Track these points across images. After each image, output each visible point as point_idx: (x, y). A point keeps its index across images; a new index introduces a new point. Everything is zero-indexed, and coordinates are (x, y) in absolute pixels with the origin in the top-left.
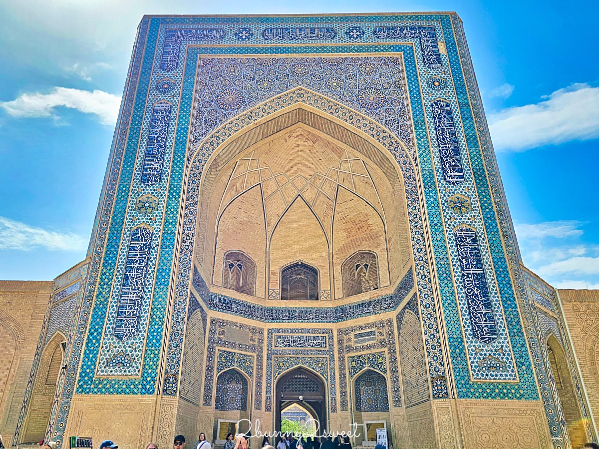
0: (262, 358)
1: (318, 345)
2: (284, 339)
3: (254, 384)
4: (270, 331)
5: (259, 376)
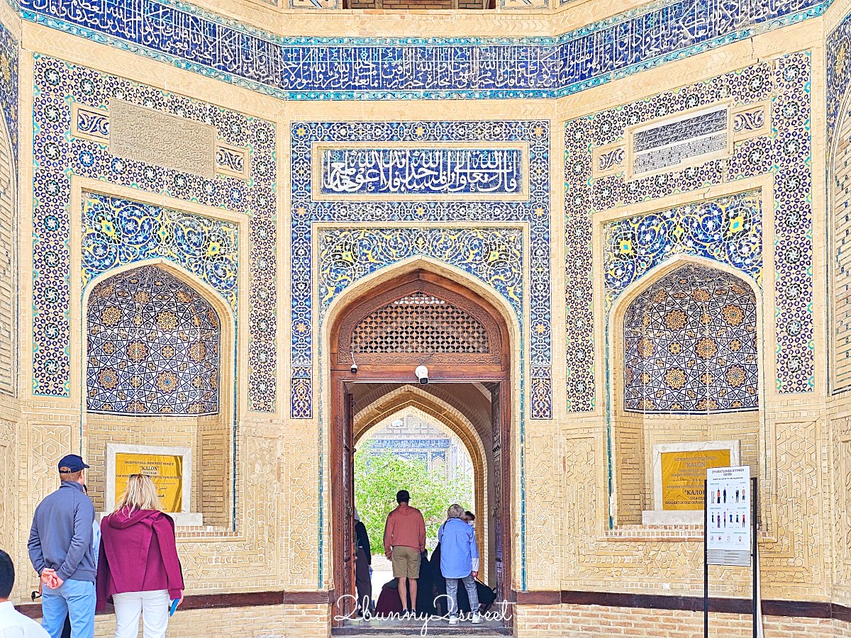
0: (271, 230)
1: (487, 186)
2: (354, 161)
3: (245, 324)
4: (301, 132)
5: (263, 295)
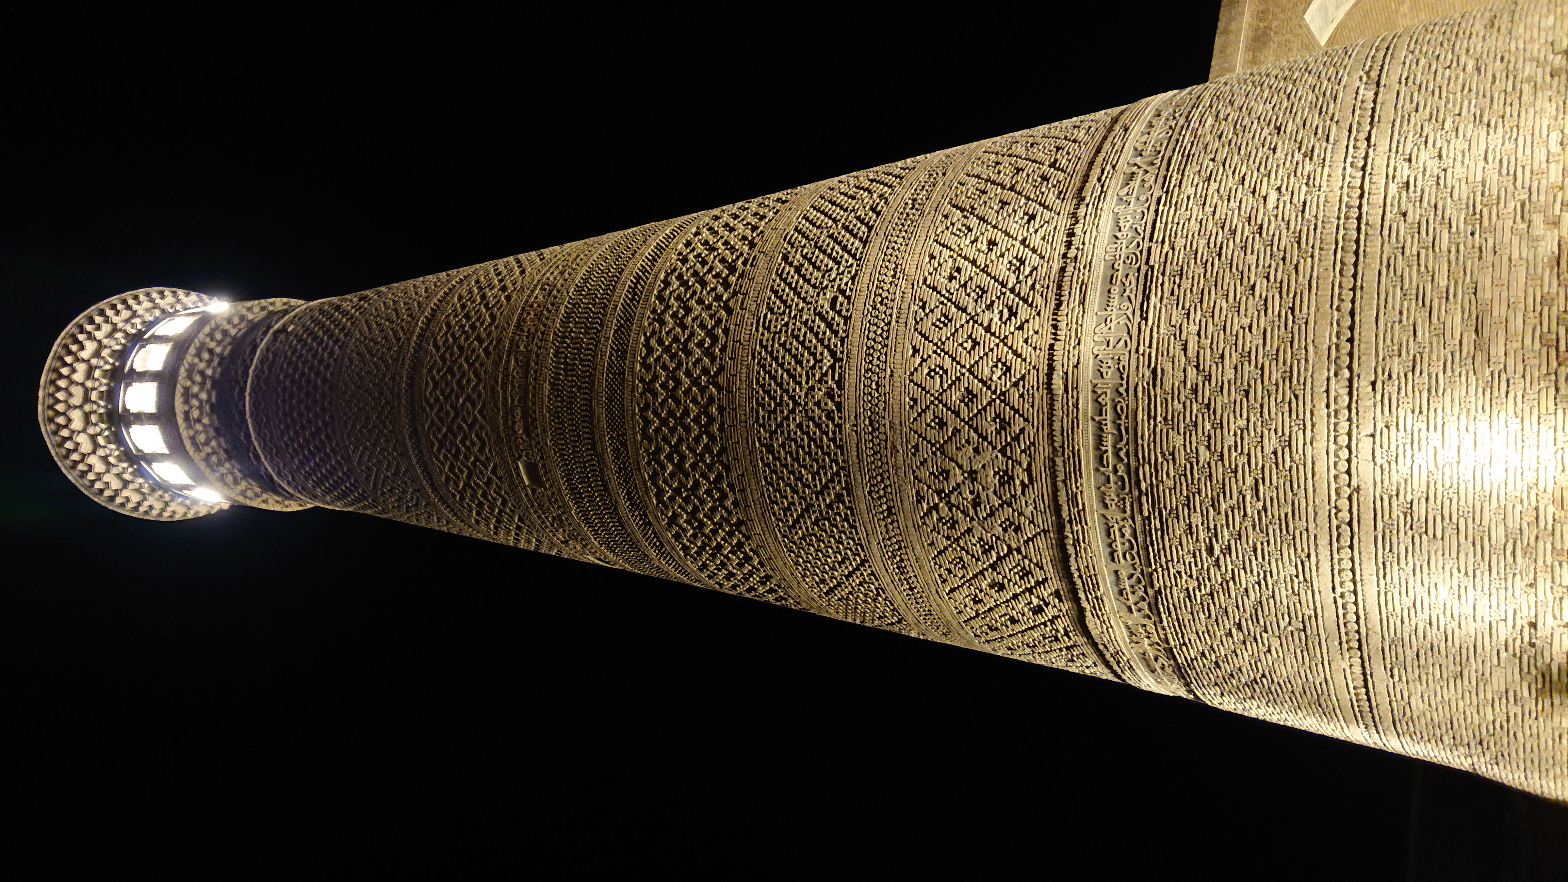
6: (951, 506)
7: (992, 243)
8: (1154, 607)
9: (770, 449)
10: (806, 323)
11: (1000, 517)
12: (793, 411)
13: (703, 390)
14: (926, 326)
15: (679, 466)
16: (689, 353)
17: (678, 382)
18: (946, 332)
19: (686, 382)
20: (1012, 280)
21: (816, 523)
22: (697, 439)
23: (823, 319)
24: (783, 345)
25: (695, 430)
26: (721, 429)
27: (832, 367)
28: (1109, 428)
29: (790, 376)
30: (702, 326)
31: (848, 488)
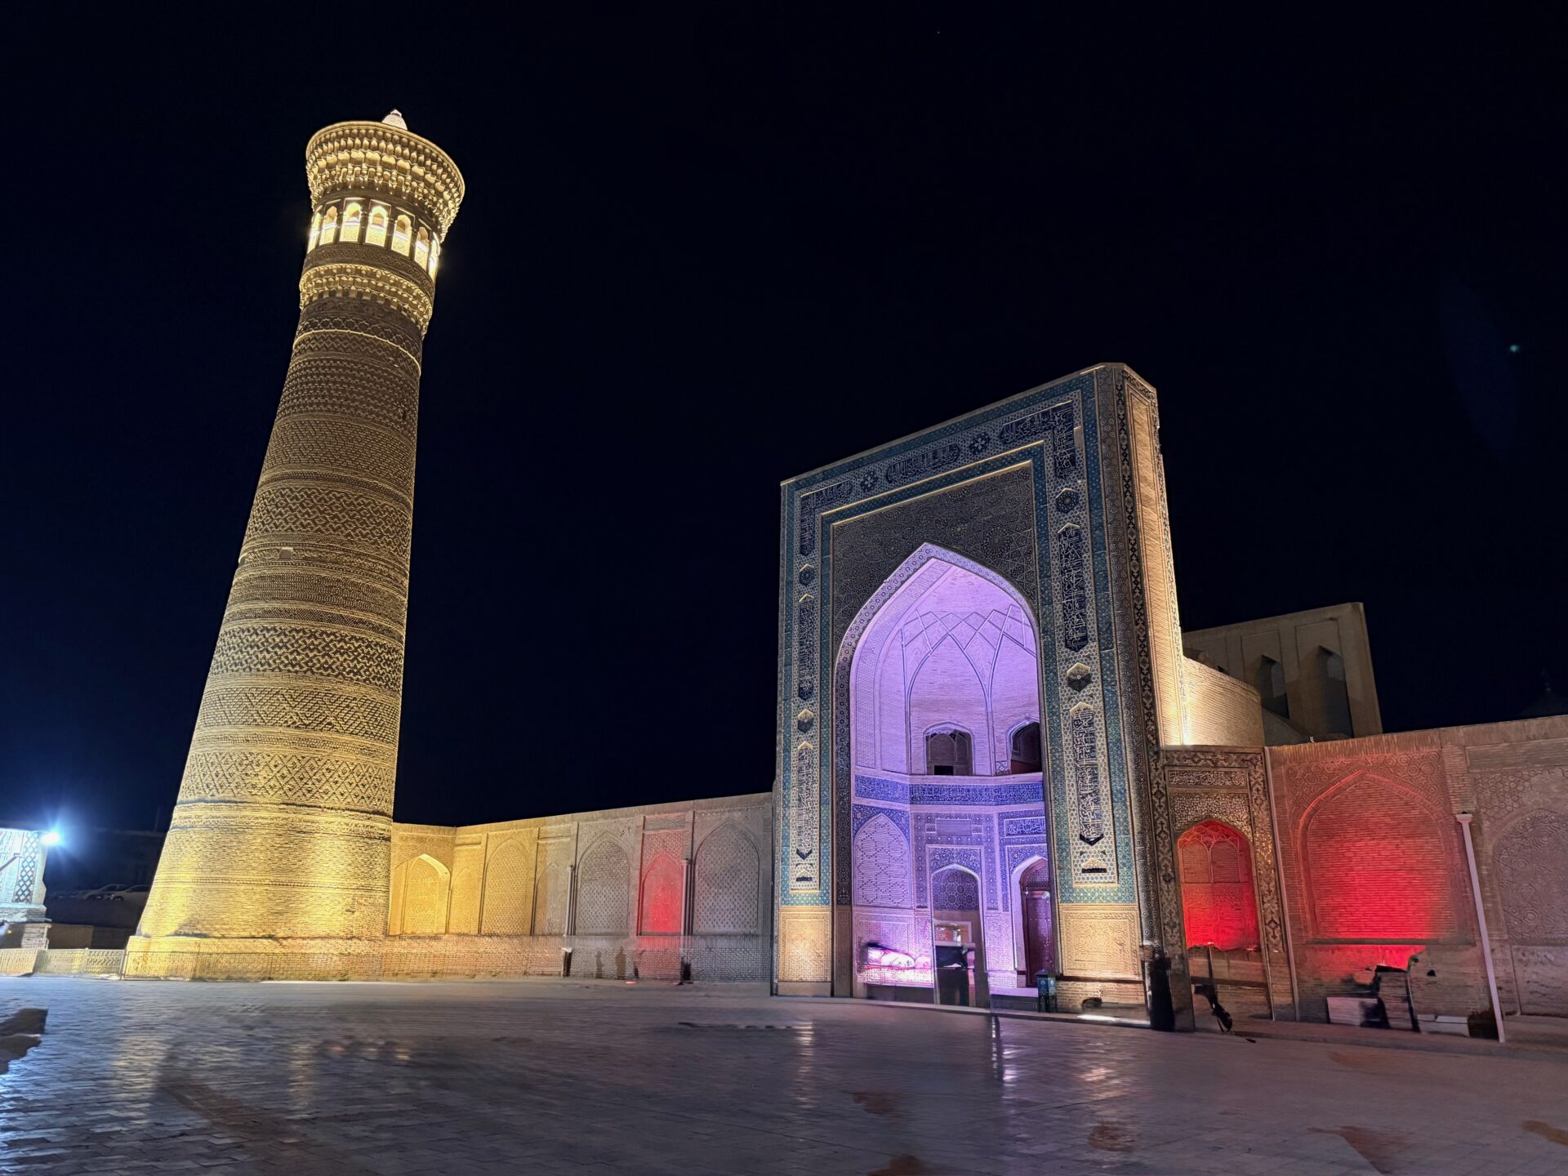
0: (992, 851)
2: (1016, 824)
3: (985, 881)
4: (1000, 816)
5: (991, 871)
6: (247, 765)
7: (336, 782)
8: (207, 826)
9: (277, 693)
10: (324, 712)
11: (242, 782)
12: (291, 706)
13: (306, 663)
14: (312, 762)
15: (277, 645)
16: (323, 656)
17: (312, 651)
18: (307, 769)
19: (311, 655)
20: (321, 791)
21: (247, 707)
22: (287, 658)
23: (324, 719)
24: (317, 703)
25: (291, 657)
26: (289, 671)
27: (304, 724)
28: (266, 821)
29: (304, 706)
30: (334, 662)
31: (258, 725)
